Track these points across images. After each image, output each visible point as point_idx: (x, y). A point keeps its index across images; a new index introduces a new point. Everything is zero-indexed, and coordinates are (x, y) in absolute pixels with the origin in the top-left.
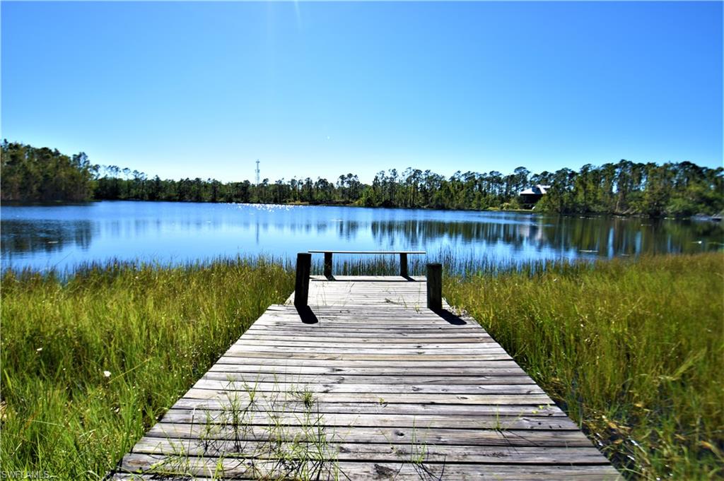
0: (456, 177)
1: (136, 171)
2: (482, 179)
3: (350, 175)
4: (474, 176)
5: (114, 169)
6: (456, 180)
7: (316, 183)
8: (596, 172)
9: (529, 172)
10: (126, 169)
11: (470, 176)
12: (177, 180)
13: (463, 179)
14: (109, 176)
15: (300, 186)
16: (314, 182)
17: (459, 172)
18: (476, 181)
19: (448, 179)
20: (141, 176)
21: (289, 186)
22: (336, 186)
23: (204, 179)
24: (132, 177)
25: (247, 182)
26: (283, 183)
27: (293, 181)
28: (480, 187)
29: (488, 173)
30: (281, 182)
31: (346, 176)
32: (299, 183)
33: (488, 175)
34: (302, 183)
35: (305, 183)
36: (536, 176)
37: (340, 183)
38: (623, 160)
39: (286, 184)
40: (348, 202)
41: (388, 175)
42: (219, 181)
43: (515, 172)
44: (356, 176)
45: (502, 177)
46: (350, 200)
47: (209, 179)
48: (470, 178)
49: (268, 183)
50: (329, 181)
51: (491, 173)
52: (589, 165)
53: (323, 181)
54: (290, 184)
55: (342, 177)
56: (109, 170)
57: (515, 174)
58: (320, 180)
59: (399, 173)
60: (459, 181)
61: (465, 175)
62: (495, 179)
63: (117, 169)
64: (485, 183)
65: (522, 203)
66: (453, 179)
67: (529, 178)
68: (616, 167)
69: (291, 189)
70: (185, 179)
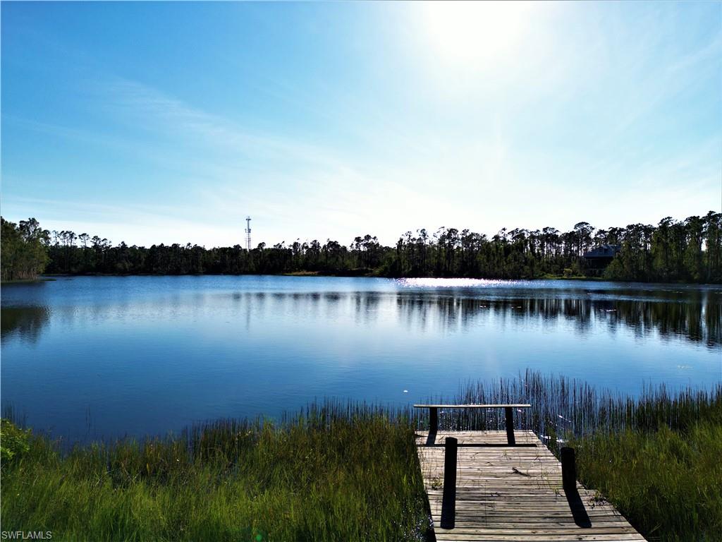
0: (501, 235)
1: (96, 238)
2: (532, 237)
3: (368, 237)
4: (524, 234)
5: (68, 235)
6: (501, 239)
7: (325, 246)
8: (678, 227)
9: (593, 229)
10: (84, 235)
11: (519, 235)
12: (148, 247)
13: (509, 238)
14: (61, 244)
15: (305, 250)
16: (322, 245)
17: (504, 229)
18: (527, 240)
19: (490, 239)
20: (102, 243)
21: (290, 250)
22: (349, 249)
23: (183, 244)
24: (90, 245)
25: (237, 247)
26: (283, 247)
27: (296, 245)
28: (532, 247)
29: (541, 230)
30: (281, 246)
31: (363, 238)
32: (303, 247)
33: (542, 233)
34: (307, 247)
35: (310, 246)
36: (601, 232)
37: (354, 246)
38: (711, 212)
39: (287, 248)
40: (367, 271)
41: (416, 235)
42: (202, 246)
43: (575, 228)
44: (375, 238)
45: (559, 234)
46: (369, 269)
47: (189, 244)
48: (518, 236)
49: (264, 248)
50: (341, 244)
51: (545, 230)
52: (669, 218)
53: (333, 245)
54: (292, 248)
55: (358, 239)
56: (62, 237)
57: (575, 231)
58: (330, 242)
59: (430, 233)
60: (504, 241)
61: (512, 232)
62: (550, 237)
63: (72, 235)
64: (537, 243)
65: (586, 268)
66: (496, 237)
67: (592, 236)
68: (703, 221)
69: (293, 254)
70: (158, 244)
